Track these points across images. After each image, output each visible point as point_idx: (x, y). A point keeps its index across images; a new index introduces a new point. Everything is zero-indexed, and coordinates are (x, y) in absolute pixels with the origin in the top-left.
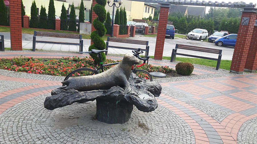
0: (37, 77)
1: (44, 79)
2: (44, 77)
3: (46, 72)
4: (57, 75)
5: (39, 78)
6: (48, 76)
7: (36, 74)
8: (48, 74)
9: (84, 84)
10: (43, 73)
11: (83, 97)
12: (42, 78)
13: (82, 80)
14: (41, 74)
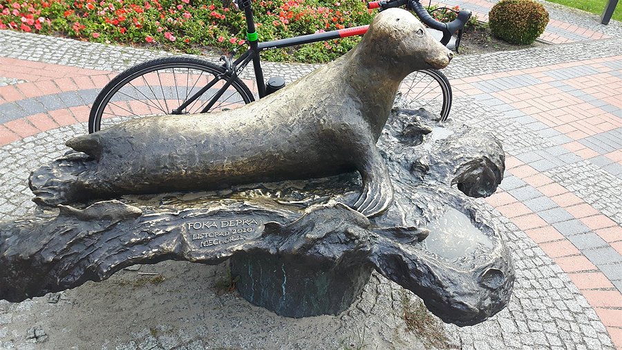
0: (21, 46)
1: (46, 56)
2: (47, 47)
3: (56, 24)
4: (95, 39)
5: (29, 53)
6: (61, 41)
7: (19, 29)
8: (64, 33)
9: (172, 164)
10: (46, 30)
11: (164, 245)
12: (39, 51)
13: (161, 141)
14: (37, 32)
